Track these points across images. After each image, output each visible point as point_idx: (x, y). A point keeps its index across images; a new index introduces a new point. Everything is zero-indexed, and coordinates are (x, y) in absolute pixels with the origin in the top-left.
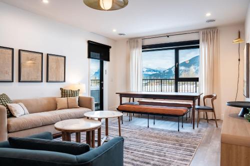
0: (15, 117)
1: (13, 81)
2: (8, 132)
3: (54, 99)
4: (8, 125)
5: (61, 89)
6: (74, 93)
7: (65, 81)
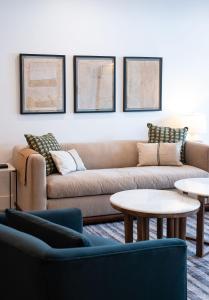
0: (60, 174)
1: (65, 112)
2: (48, 198)
3: (134, 145)
4: (48, 187)
5: (148, 125)
6: (173, 135)
7: (160, 109)
